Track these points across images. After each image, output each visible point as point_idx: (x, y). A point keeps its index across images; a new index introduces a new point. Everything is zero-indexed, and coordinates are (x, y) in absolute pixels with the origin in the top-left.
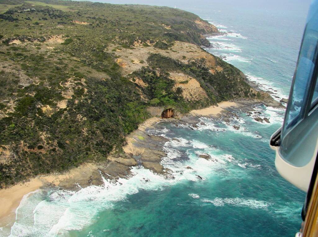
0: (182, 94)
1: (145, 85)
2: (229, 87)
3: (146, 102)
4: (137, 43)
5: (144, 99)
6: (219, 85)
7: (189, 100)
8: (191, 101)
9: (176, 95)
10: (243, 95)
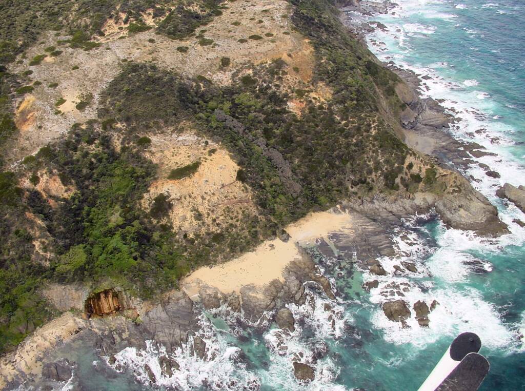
0: (168, 216)
1: (66, 191)
2: (339, 157)
3: (48, 264)
4: (114, 25)
5: (41, 252)
6: (310, 151)
7: (191, 236)
8: (197, 236)
9: (151, 222)
10: (381, 183)
